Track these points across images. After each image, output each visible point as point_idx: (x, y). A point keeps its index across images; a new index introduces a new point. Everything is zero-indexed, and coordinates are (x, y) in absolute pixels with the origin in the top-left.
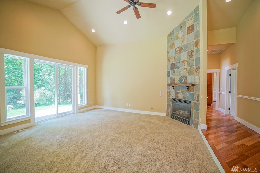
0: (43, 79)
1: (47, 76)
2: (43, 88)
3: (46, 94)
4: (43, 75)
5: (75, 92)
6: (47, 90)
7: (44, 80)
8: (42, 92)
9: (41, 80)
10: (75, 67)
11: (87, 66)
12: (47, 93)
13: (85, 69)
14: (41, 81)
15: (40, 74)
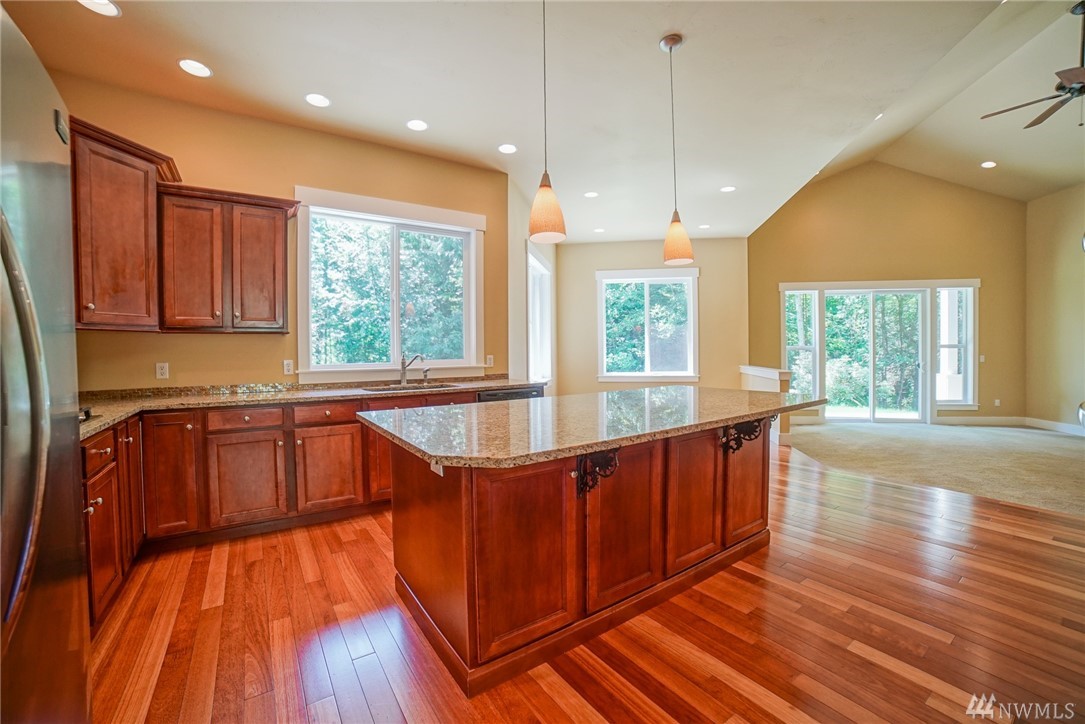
0: (847, 331)
1: (859, 321)
2: (846, 358)
3: (854, 375)
4: (847, 318)
5: (929, 364)
6: (855, 364)
7: (852, 332)
8: (843, 369)
9: (843, 336)
10: (929, 290)
11: (977, 282)
12: (857, 371)
13: (970, 290)
14: (841, 340)
15: (840, 315)
